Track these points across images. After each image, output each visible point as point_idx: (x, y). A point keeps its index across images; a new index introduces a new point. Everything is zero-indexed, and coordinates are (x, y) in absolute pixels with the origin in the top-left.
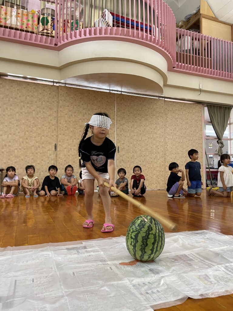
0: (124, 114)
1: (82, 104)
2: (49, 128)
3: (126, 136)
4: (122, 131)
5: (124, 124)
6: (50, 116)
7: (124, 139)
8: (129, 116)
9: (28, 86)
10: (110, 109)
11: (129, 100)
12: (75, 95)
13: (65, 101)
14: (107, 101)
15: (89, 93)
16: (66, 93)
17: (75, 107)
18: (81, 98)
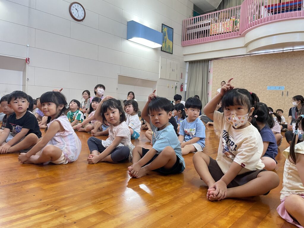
0: (295, 66)
1: (261, 65)
2: (240, 83)
3: (295, 83)
4: (292, 79)
5: (294, 74)
6: (241, 75)
7: (293, 86)
8: (299, 67)
9: (230, 61)
10: (282, 64)
11: (299, 54)
12: (256, 60)
13: (249, 65)
14: (280, 59)
15: (266, 57)
16: (251, 60)
17: (256, 68)
18: (260, 61)
